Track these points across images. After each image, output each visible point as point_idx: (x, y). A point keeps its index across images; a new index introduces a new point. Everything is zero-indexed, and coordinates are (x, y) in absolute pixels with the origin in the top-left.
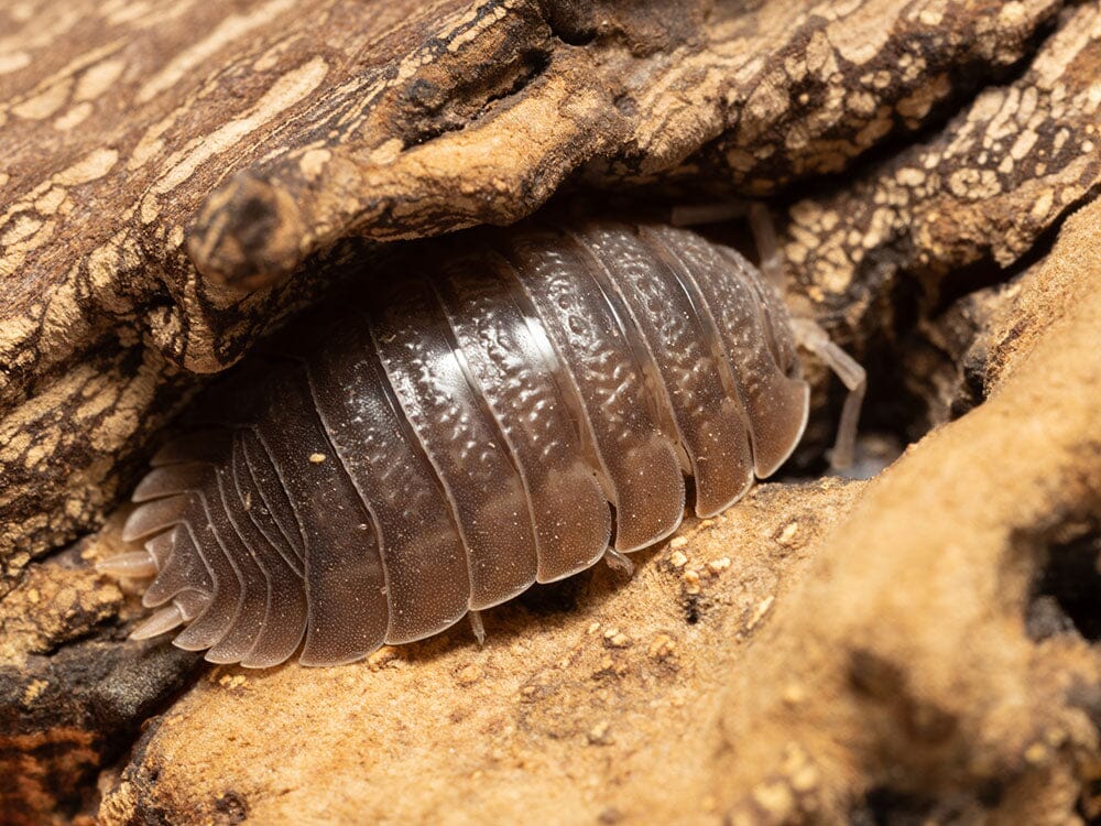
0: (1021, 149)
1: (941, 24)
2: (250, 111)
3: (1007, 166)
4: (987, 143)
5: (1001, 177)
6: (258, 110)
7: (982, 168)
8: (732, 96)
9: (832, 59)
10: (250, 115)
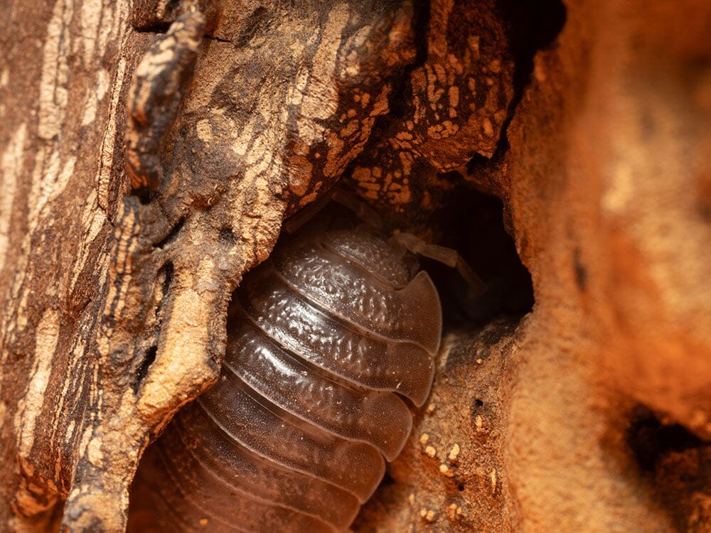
0: (454, 101)
1: (361, 71)
2: (35, 363)
3: (453, 113)
4: (433, 107)
5: (454, 121)
6: (39, 361)
7: (440, 122)
8: (278, 190)
9: (318, 126)
10: (37, 367)
